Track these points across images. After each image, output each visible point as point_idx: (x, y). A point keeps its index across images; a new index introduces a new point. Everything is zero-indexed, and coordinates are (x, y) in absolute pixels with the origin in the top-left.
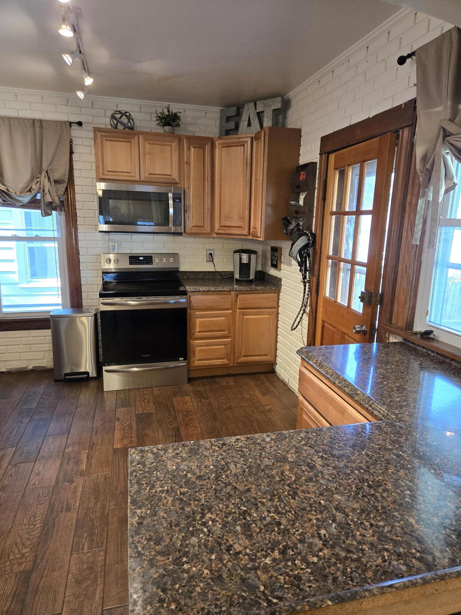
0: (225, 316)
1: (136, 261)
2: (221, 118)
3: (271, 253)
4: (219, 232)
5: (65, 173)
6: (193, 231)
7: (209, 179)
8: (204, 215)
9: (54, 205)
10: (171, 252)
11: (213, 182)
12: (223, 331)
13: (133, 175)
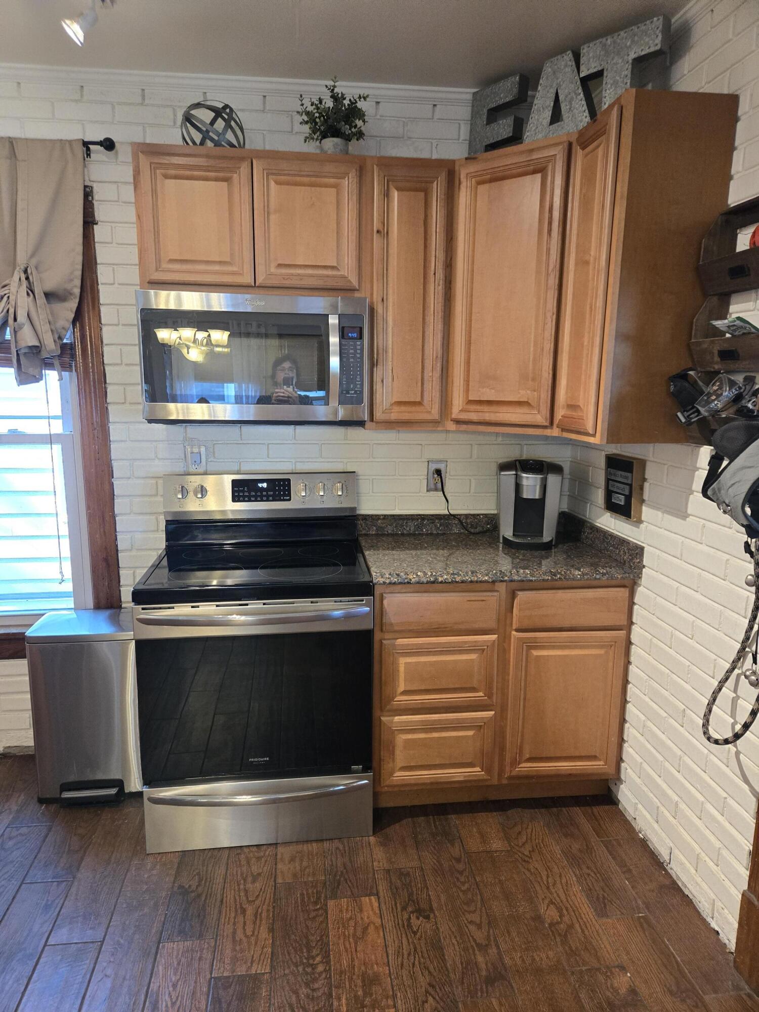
0: (478, 649)
1: (249, 491)
2: (474, 115)
3: (607, 474)
4: (464, 416)
5: (72, 273)
6: (393, 416)
7: (440, 274)
8: (423, 372)
9: (44, 355)
10: (340, 467)
11: (450, 283)
12: (473, 689)
13: (235, 269)
